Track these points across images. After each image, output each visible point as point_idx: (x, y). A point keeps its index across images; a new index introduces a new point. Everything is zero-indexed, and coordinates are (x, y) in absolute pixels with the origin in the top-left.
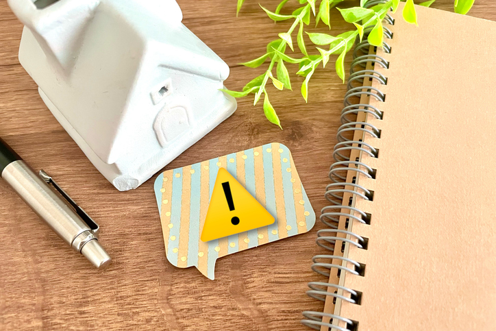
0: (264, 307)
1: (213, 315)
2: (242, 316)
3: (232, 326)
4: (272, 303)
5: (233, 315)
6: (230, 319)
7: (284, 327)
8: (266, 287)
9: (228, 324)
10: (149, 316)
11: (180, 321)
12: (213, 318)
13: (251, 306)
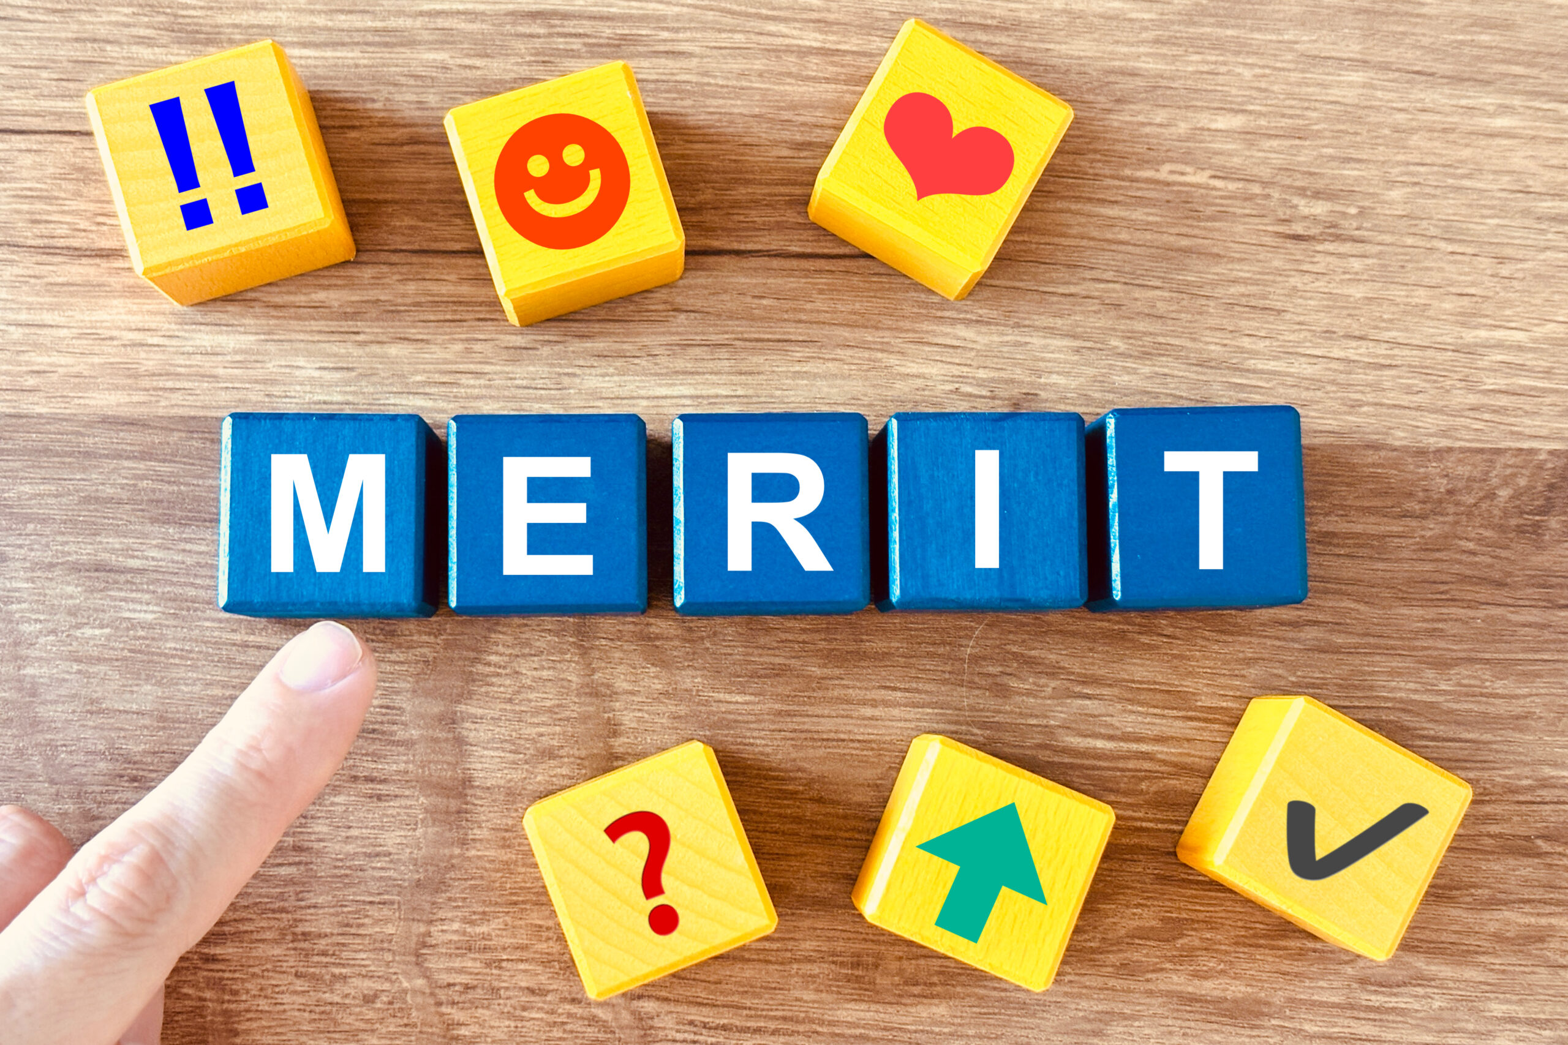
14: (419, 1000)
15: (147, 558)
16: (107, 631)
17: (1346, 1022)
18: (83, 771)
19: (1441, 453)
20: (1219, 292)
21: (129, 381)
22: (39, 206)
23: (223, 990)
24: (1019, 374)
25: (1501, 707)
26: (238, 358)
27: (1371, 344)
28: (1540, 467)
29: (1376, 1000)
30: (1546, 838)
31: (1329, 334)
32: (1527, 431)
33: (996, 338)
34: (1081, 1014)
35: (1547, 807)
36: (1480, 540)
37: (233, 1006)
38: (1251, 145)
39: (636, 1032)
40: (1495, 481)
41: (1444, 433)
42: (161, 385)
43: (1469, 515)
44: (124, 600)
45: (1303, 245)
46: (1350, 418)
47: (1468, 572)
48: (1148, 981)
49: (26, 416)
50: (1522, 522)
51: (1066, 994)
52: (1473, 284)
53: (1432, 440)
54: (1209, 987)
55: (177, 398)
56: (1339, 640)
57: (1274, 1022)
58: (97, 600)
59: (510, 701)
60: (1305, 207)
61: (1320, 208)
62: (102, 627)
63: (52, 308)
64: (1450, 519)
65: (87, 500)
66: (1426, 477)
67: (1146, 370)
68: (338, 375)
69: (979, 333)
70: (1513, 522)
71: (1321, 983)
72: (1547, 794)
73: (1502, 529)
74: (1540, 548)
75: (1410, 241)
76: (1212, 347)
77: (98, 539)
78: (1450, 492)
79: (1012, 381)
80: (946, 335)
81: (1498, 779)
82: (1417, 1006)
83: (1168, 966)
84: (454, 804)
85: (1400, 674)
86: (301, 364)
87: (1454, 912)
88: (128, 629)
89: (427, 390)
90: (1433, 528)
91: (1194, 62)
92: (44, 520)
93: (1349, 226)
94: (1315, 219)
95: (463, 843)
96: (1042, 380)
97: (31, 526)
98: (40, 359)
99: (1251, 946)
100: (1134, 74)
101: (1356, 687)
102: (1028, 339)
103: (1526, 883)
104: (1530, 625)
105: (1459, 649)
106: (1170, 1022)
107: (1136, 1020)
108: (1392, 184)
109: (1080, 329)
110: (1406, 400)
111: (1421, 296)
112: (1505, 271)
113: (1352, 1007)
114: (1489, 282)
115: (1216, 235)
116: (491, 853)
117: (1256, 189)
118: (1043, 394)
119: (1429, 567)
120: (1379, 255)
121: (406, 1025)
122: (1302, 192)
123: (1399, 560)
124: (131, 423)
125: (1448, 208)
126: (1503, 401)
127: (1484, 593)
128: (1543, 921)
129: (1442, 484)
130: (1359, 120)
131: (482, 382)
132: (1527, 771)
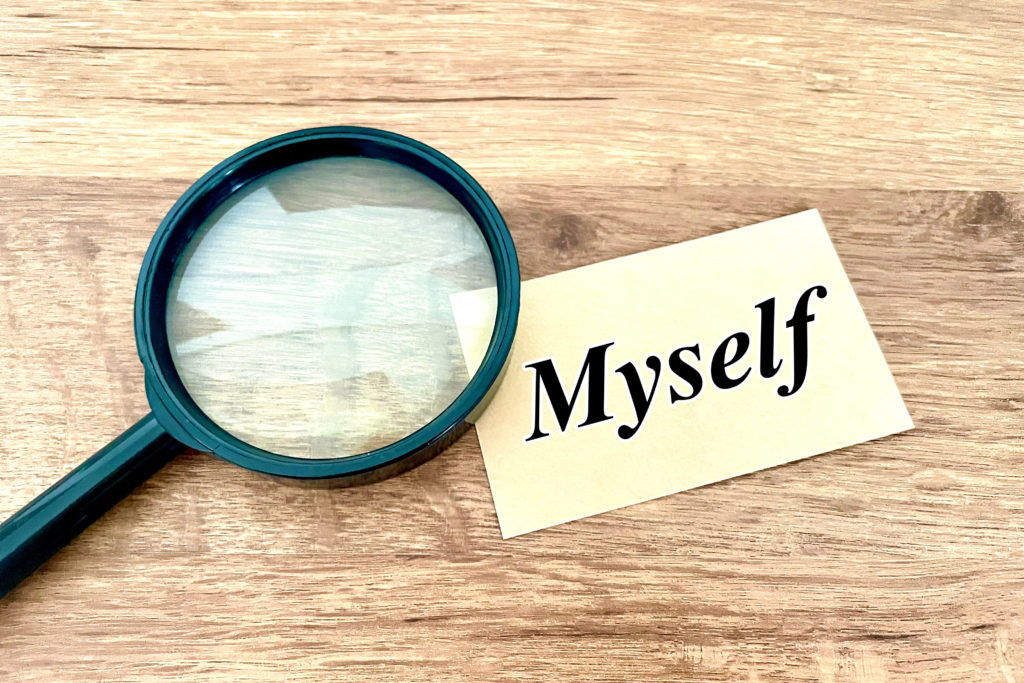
0: (467, 504)
1: (387, 506)
2: (431, 513)
3: (413, 526)
4: (479, 501)
5: (416, 510)
6: (413, 515)
7: (492, 537)
8: (474, 476)
9: (408, 522)
10: (291, 494)
11: (338, 507)
12: (389, 509)
13: (447, 500)
14: (323, 500)
17: (913, 513)
19: (914, 193)
20: (780, 115)
21: (181, 161)
22: (144, 81)
23: (198, 495)
25: (974, 325)
27: (866, 140)
28: (971, 200)
29: (930, 499)
30: (1015, 400)
31: (842, 135)
32: (960, 182)
33: (660, 138)
34: (743, 509)
35: (1013, 382)
36: (944, 237)
37: (204, 505)
38: (787, 49)
39: (459, 521)
40: (947, 207)
41: (915, 183)
43: (936, 223)
45: (822, 94)
46: (860, 176)
47: (941, 253)
48: (783, 488)
49: (123, 179)
50: (966, 227)
51: (732, 497)
52: (917, 112)
53: (909, 186)
54: (822, 492)
56: (874, 289)
57: (867, 513)
60: (820, 77)
61: (829, 77)
63: (145, 127)
66: (909, 205)
70: (962, 227)
71: (893, 489)
73: (955, 231)
74: (979, 240)
75: (879, 92)
76: (780, 141)
78: (923, 212)
79: (672, 158)
80: (632, 136)
81: (981, 366)
82: (954, 503)
83: (796, 478)
85: (912, 308)
87: (969, 444)
90: (917, 230)
91: (753, 15)
92: (125, 231)
93: (846, 86)
94: (827, 83)
97: (117, 234)
98: (134, 151)
99: (846, 465)
100: (722, 19)
101: (887, 315)
102: (677, 137)
103: (1009, 427)
104: (981, 281)
105: (945, 294)
106: (800, 514)
107: (778, 512)
108: (864, 67)
109: (706, 132)
110: (890, 167)
111: (889, 118)
112: (932, 105)
113: (915, 503)
114: (925, 111)
115: (775, 89)
117: (793, 69)
118: (689, 164)
119: (918, 250)
120: (863, 99)
121: (312, 517)
122: (818, 70)
123: (900, 247)
125: (895, 78)
126: (944, 167)
127: (954, 264)
129: (917, 210)
130: (843, 39)
132: (997, 361)
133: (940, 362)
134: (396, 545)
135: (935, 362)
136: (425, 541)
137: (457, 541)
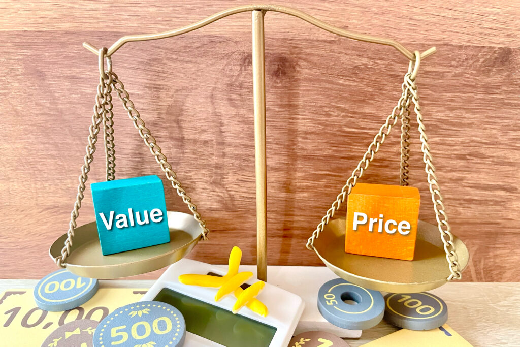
15: (87, 75)
16: (79, 95)
18: (80, 133)
19: (466, 47)
21: (71, 20)
24: (343, 19)
25: (465, 121)
26: (104, 12)
27: (453, 12)
30: (469, 155)
31: (441, 8)
32: (494, 41)
35: (471, 147)
36: (471, 74)
39: (229, 198)
40: (480, 56)
41: (469, 41)
42: (81, 21)
43: (470, 66)
44: (82, 87)
46: (442, 35)
47: (466, 83)
49: (42, 32)
50: (485, 69)
53: (465, 43)
55: (87, 25)
58: (75, 87)
59: (193, 116)
62: (77, 94)
64: (464, 67)
65: (66, 57)
66: (461, 55)
67: (382, 19)
68: (135, 18)
69: (332, 5)
70: (482, 69)
72: (472, 144)
73: (478, 71)
74: (488, 76)
76: (404, 11)
77: (71, 69)
78: (466, 59)
79: (341, 22)
81: (460, 140)
84: (180, 144)
86: (123, 14)
88: (85, 95)
89: (163, 23)
90: (458, 70)
92: (54, 63)
95: (183, 153)
96: (350, 22)
97: (51, 65)
98: (42, 13)
102: (347, 8)
104: (479, 99)
105: (458, 105)
109: (364, 5)
110: (460, 30)
116: (191, 156)
119: (455, 81)
123: (447, 79)
124: (74, 33)
127: (469, 89)
128: (463, 176)
129: (464, 57)
131: (179, 20)
132: (468, 138)
133: (442, 138)
134: (205, 206)
135: (440, 138)
136: (217, 205)
137: (229, 206)
